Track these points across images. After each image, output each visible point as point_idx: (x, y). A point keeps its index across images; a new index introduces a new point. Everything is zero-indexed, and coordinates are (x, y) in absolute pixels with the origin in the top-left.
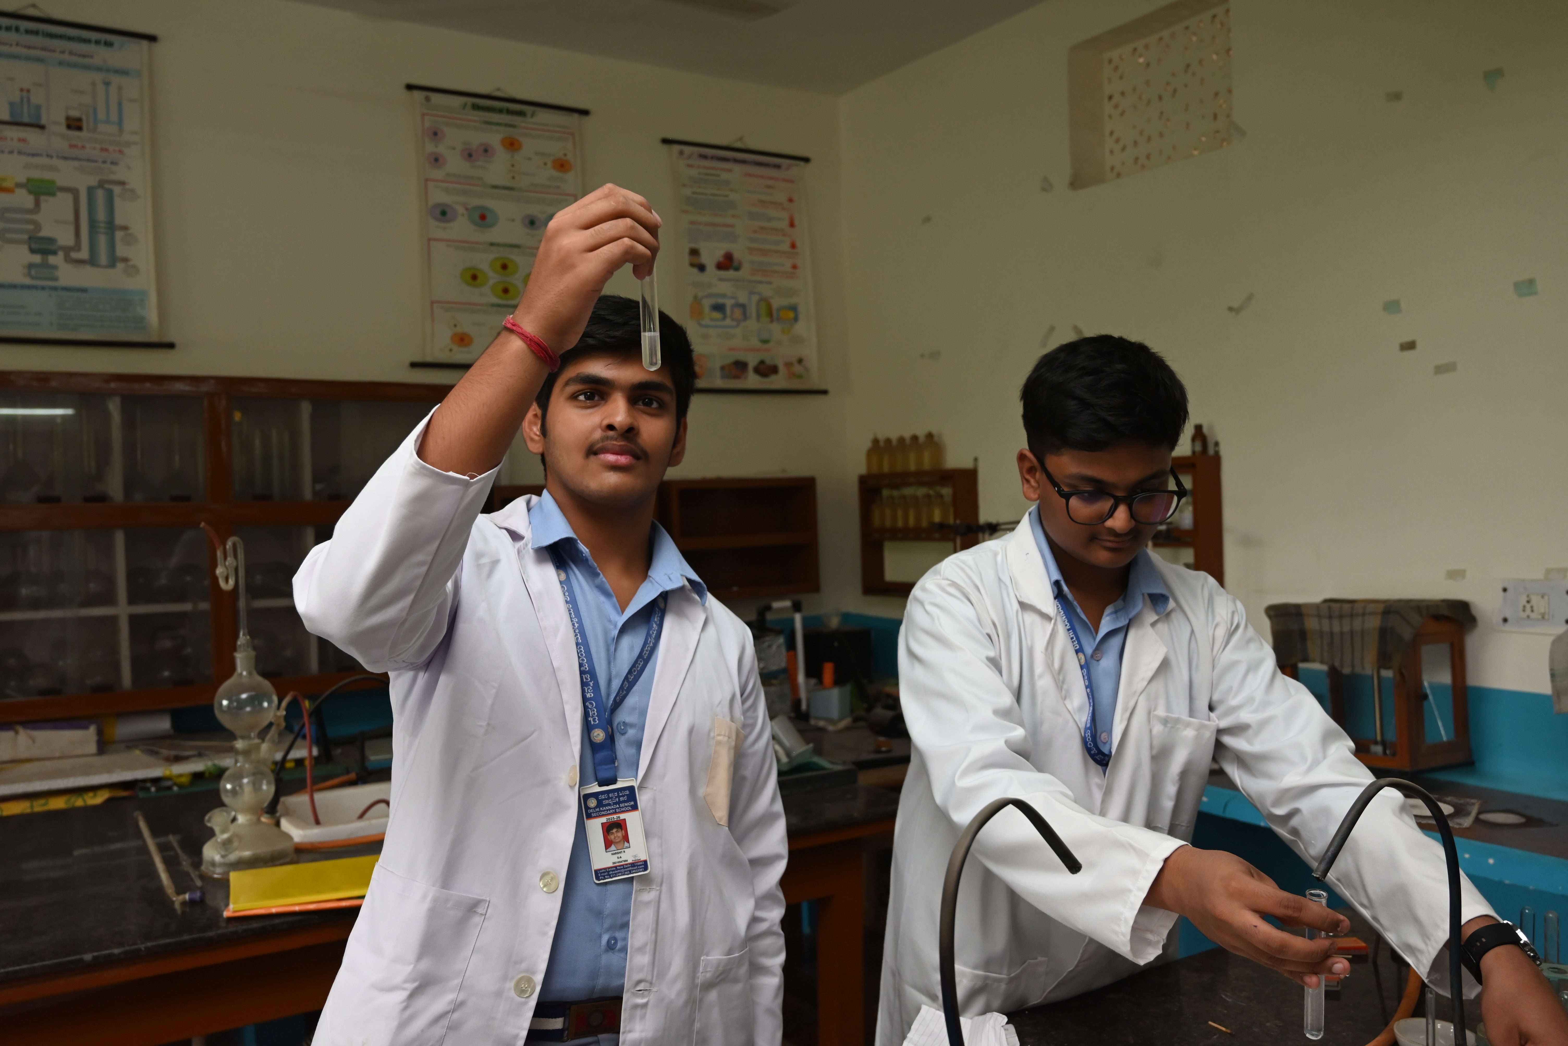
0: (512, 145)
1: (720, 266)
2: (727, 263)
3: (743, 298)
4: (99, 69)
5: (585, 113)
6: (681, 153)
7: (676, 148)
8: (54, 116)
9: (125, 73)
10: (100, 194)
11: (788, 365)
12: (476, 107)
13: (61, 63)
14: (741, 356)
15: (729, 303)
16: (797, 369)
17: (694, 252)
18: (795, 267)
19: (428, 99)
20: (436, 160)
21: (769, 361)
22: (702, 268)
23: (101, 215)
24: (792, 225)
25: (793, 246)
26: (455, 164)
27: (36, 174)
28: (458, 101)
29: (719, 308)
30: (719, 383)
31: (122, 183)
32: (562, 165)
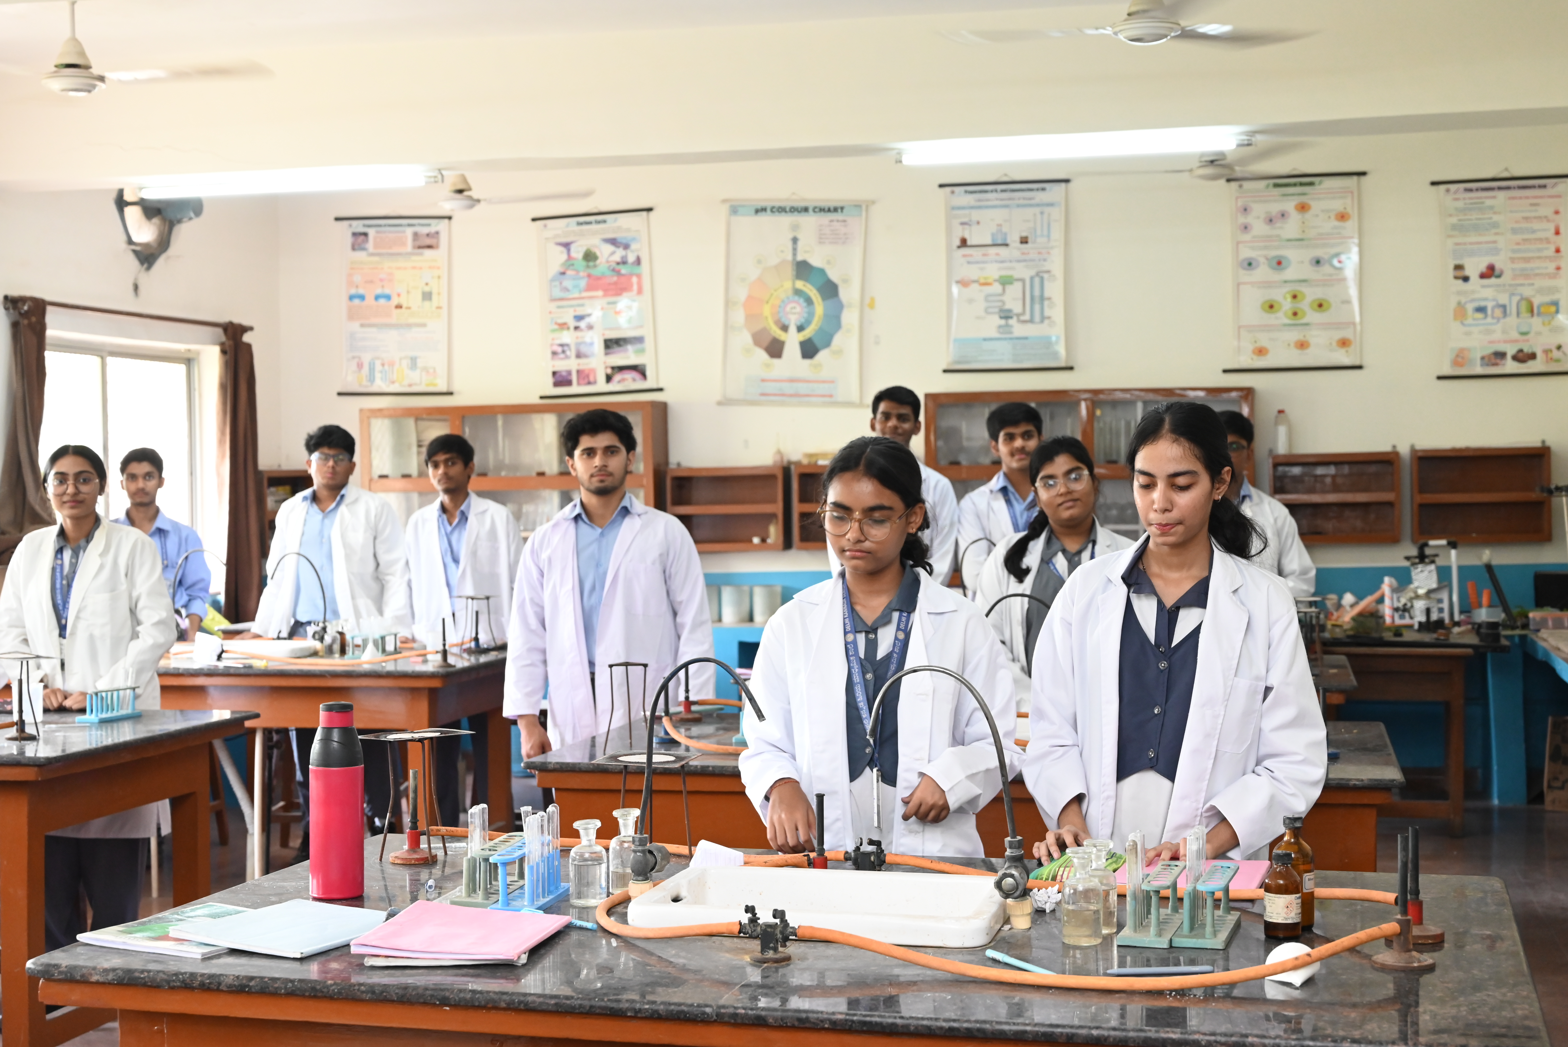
0: (1303, 208)
1: (1483, 276)
2: (1490, 272)
3: (1503, 299)
4: (1038, 205)
5: (1363, 174)
6: (1448, 191)
7: (1442, 188)
8: (1014, 238)
9: (1051, 205)
10: (1037, 281)
11: (1546, 352)
12: (1276, 186)
13: (1018, 206)
14: (1501, 348)
15: (1490, 305)
16: (1556, 354)
17: (1458, 267)
18: (1558, 268)
19: (1241, 186)
20: (1246, 228)
21: (1526, 349)
22: (1466, 279)
23: (1037, 293)
24: (1557, 233)
25: (1558, 251)
26: (1259, 228)
27: (1004, 273)
28: (1262, 184)
29: (1481, 310)
30: (1479, 370)
31: (1048, 272)
32: (1342, 217)
